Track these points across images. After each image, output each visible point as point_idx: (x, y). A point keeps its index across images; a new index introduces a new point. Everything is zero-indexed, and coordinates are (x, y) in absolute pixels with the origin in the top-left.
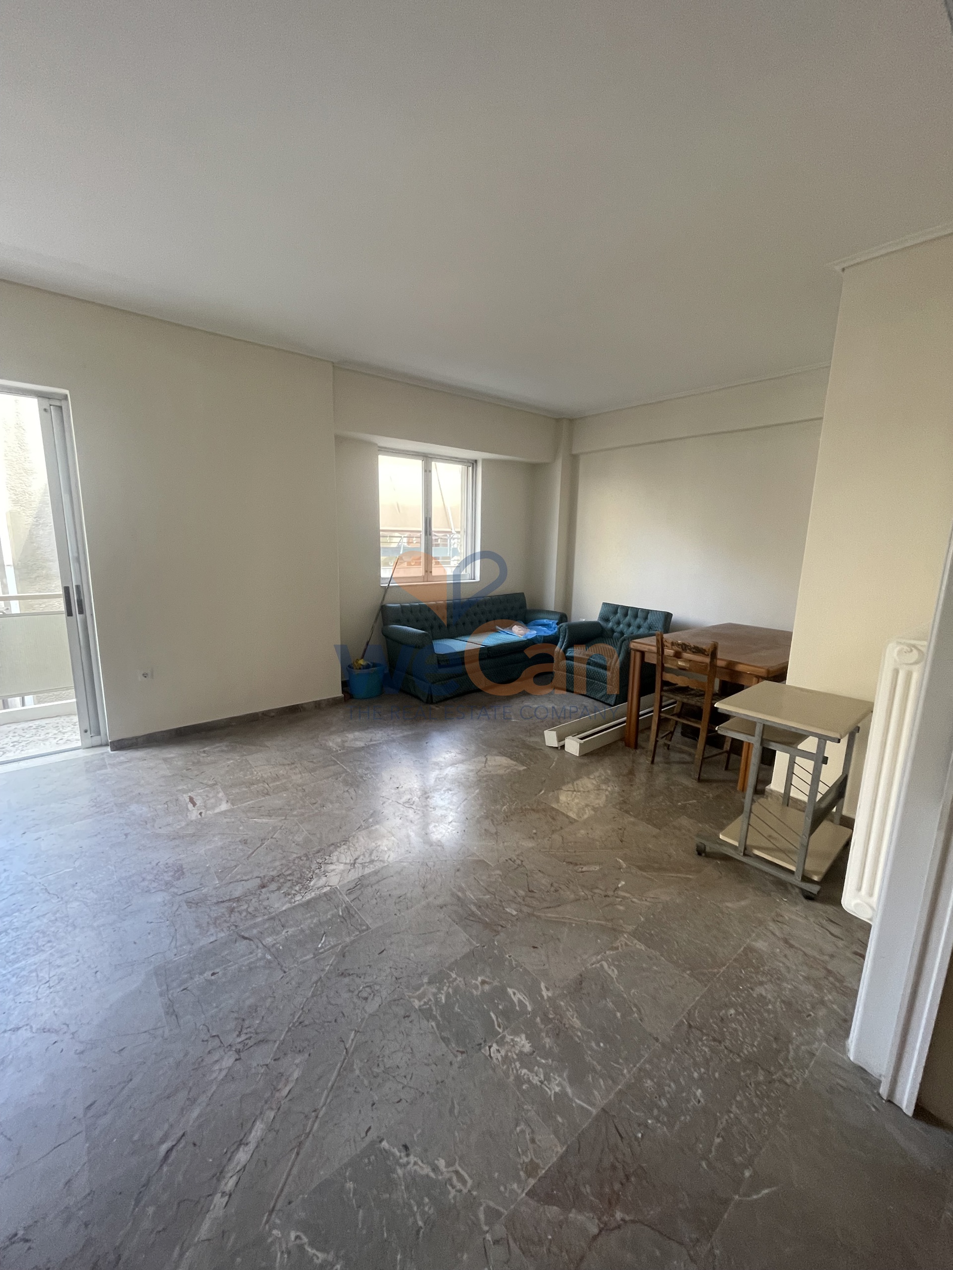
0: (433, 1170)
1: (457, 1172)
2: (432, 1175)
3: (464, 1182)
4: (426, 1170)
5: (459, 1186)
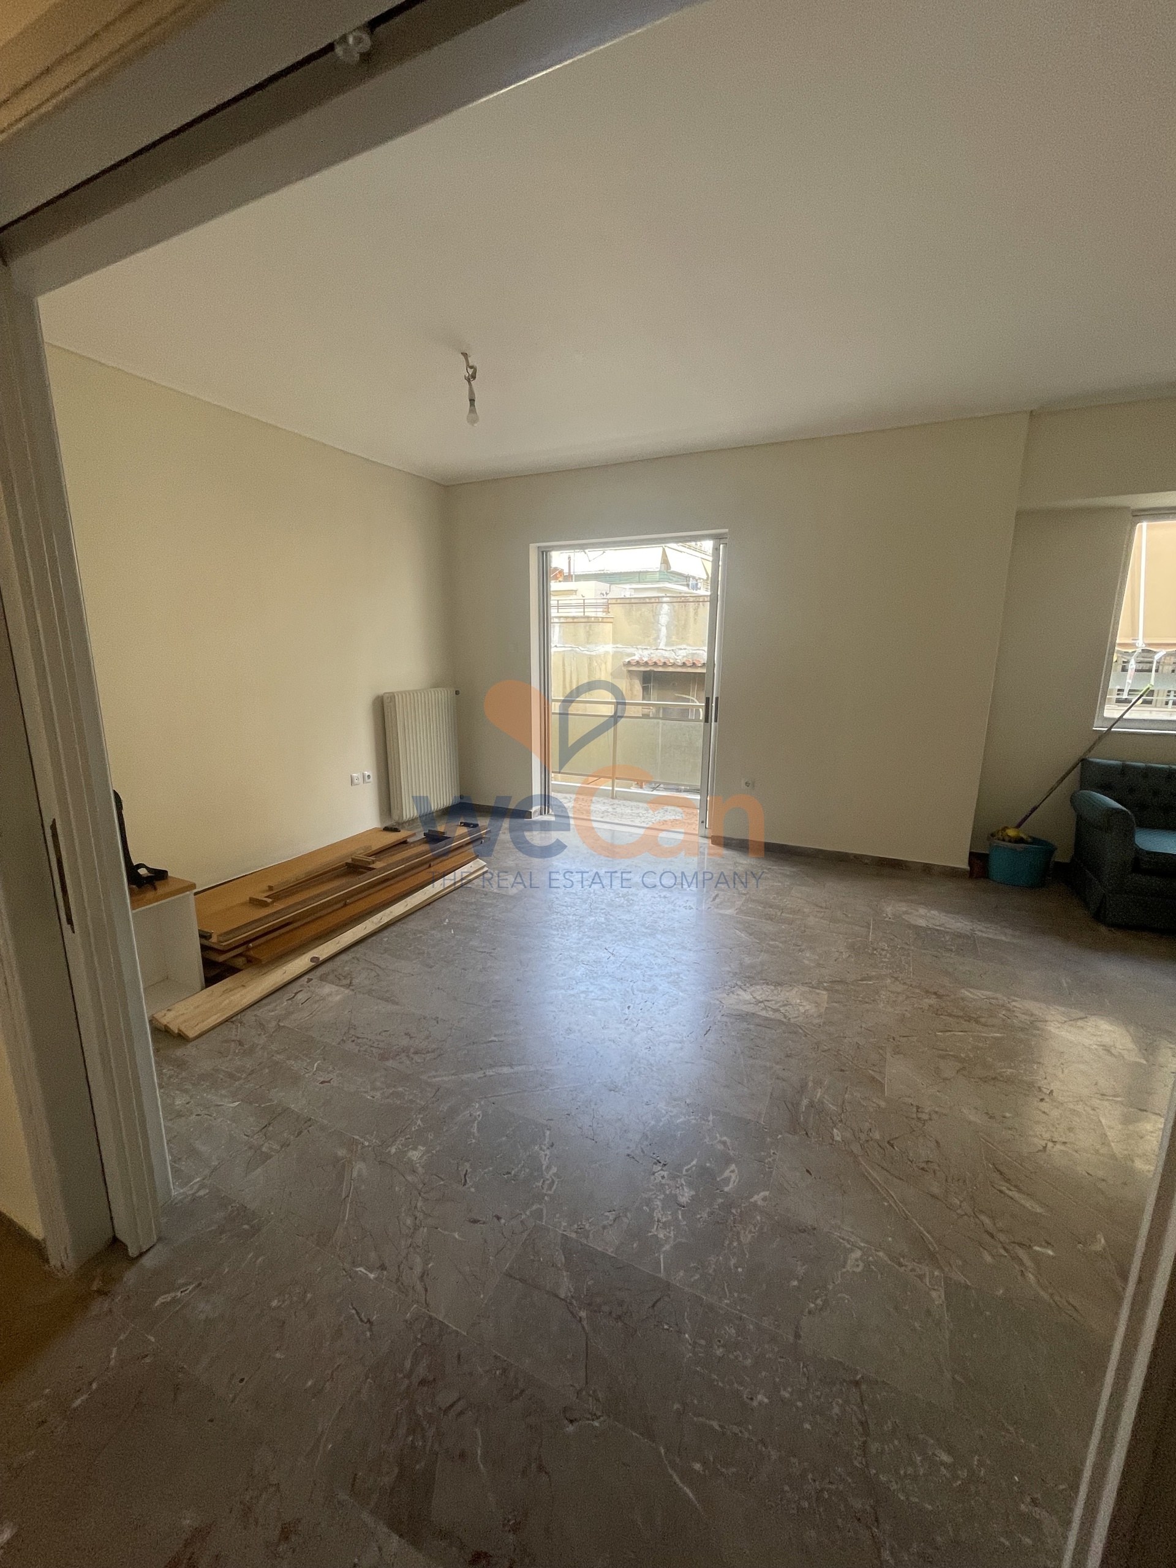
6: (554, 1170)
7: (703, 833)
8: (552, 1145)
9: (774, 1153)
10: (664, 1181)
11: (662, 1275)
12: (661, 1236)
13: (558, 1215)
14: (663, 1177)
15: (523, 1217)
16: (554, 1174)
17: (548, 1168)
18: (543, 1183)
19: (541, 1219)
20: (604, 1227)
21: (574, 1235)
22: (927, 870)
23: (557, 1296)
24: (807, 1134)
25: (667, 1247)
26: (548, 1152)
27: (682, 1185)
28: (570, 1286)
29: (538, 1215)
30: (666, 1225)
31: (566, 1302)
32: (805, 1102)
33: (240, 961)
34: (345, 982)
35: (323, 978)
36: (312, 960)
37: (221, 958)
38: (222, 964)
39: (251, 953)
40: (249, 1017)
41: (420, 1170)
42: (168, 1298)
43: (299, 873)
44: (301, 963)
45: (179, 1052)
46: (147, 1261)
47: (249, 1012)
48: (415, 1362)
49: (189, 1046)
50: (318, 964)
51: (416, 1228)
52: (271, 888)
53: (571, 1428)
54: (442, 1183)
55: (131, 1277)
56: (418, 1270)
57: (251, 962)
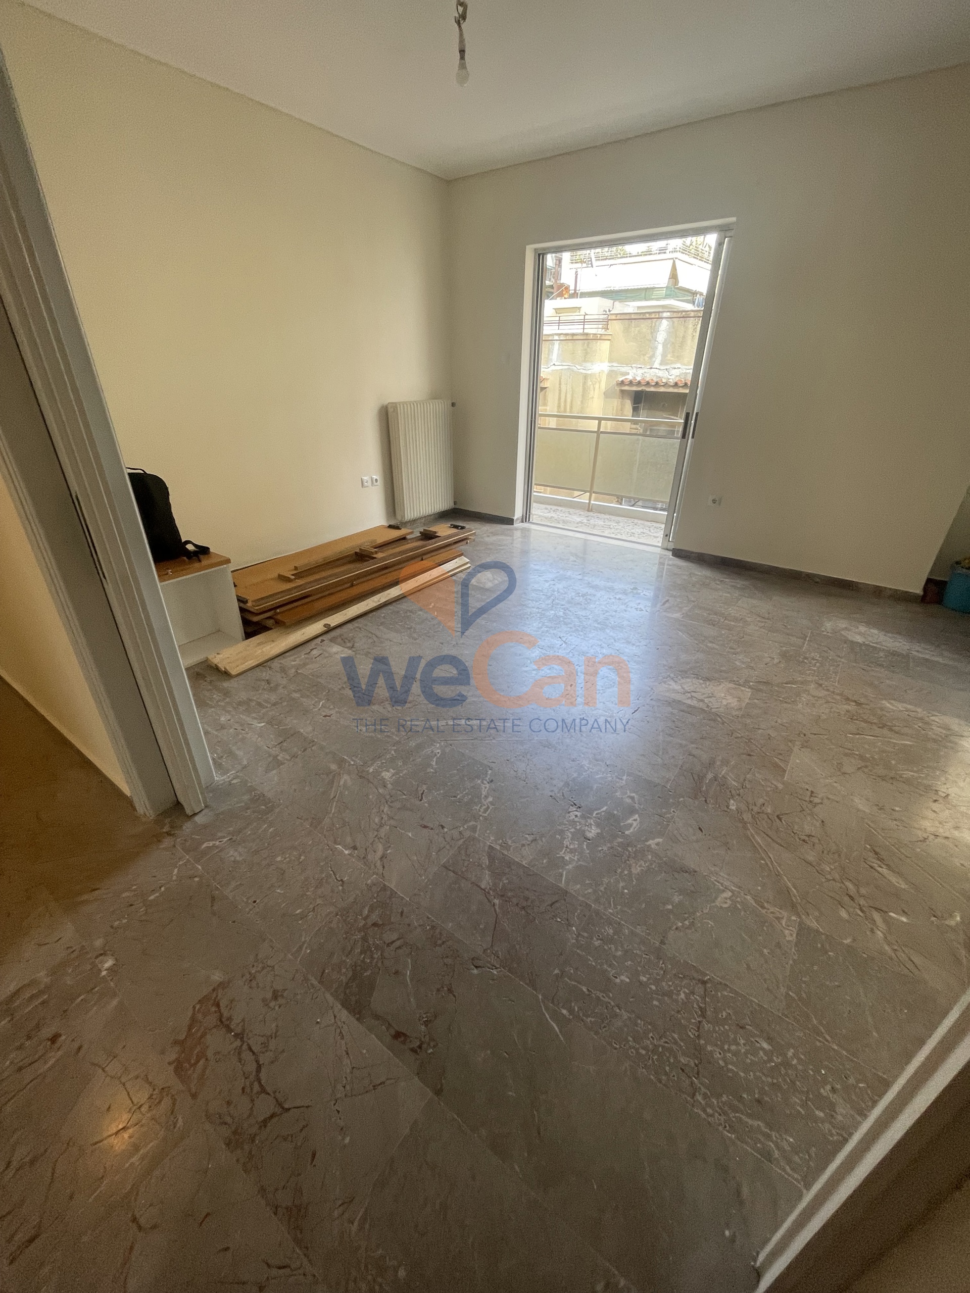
0: (485, 796)
1: (488, 807)
2: (483, 796)
3: (485, 811)
4: (484, 793)
5: (482, 810)
6: (490, 799)
7: (665, 546)
8: (492, 781)
9: (673, 811)
10: (576, 819)
11: (563, 885)
12: (567, 858)
13: (488, 832)
14: (576, 816)
15: (461, 829)
16: (490, 802)
17: (486, 797)
18: (480, 808)
19: (475, 831)
20: (523, 845)
21: (498, 847)
22: (878, 593)
23: (479, 887)
24: (706, 801)
25: (570, 867)
26: (487, 786)
27: (591, 824)
28: (490, 881)
29: (474, 829)
30: (572, 851)
31: (485, 891)
32: (710, 776)
33: (270, 623)
34: (349, 645)
35: (333, 640)
36: (325, 625)
37: (255, 619)
38: (257, 623)
39: (279, 617)
40: (276, 664)
41: (389, 786)
42: (211, 844)
43: (317, 558)
44: (316, 627)
45: (226, 684)
46: (197, 819)
47: (276, 660)
48: (372, 910)
49: (232, 681)
50: (329, 630)
51: (381, 826)
52: (296, 568)
53: (475, 971)
54: (404, 797)
55: (188, 827)
56: (379, 853)
57: (279, 624)
